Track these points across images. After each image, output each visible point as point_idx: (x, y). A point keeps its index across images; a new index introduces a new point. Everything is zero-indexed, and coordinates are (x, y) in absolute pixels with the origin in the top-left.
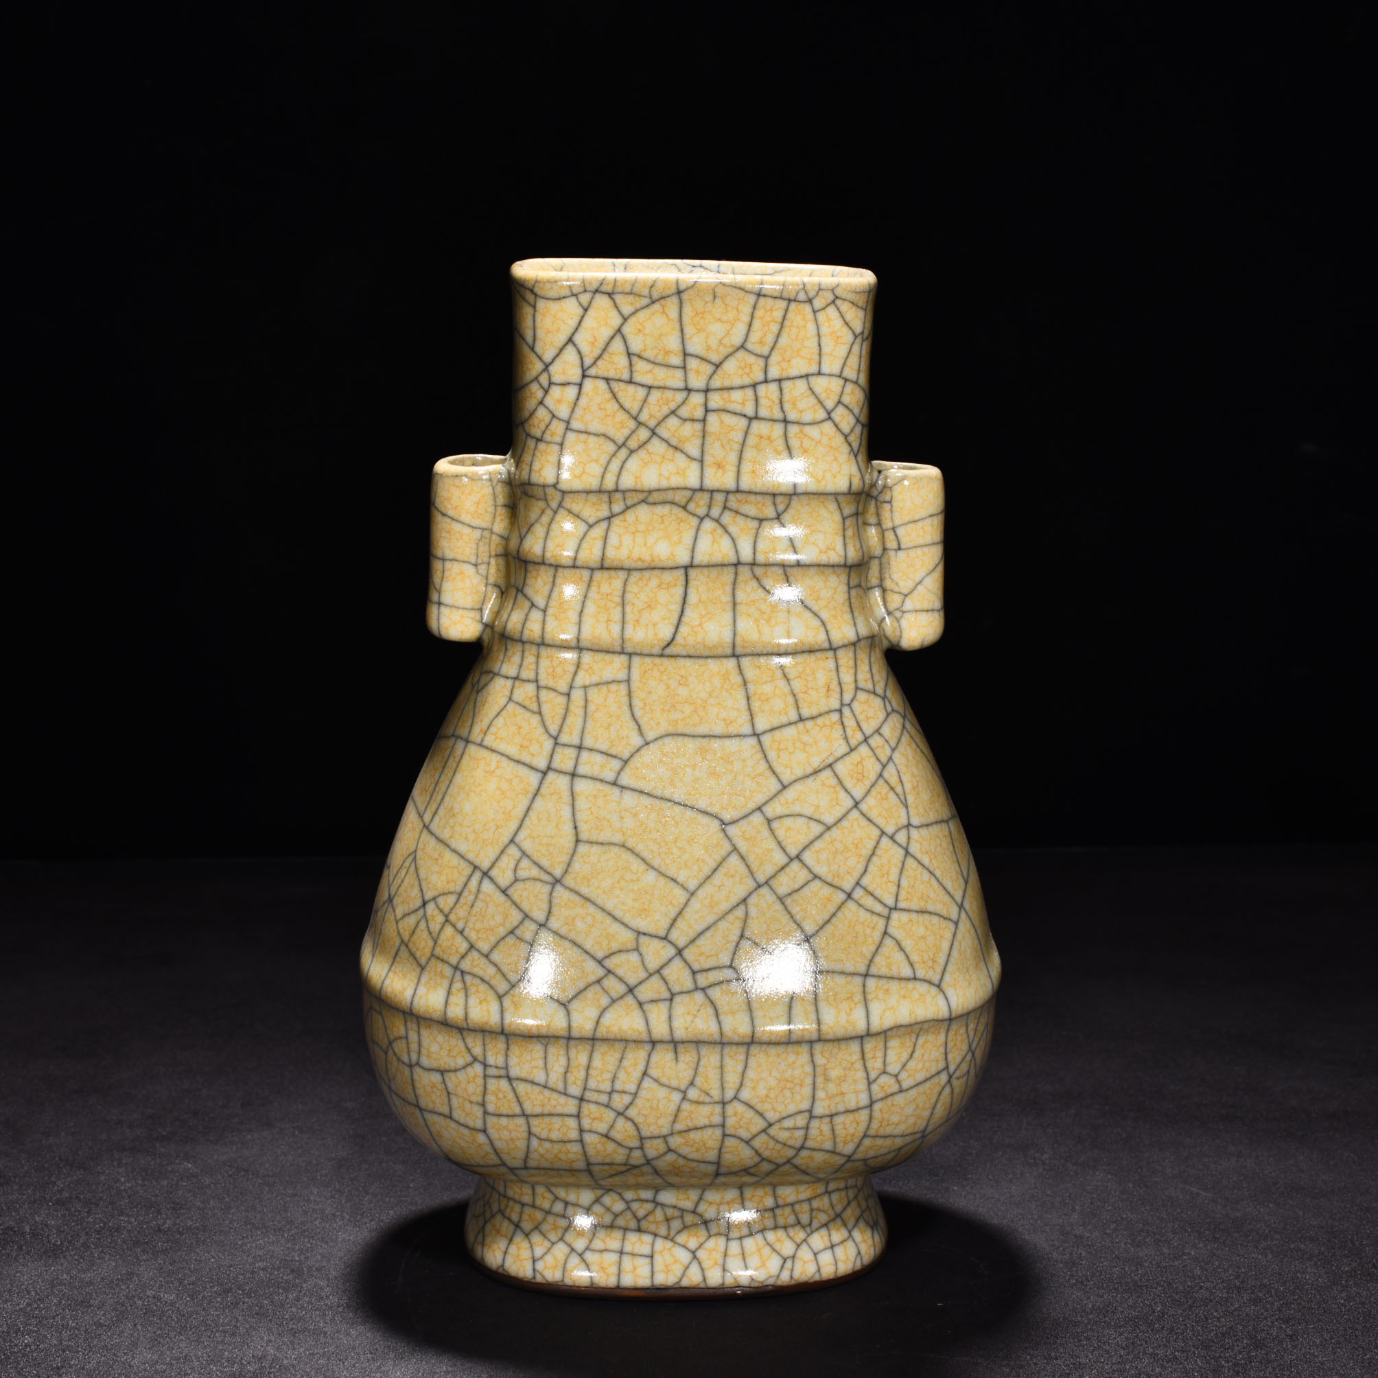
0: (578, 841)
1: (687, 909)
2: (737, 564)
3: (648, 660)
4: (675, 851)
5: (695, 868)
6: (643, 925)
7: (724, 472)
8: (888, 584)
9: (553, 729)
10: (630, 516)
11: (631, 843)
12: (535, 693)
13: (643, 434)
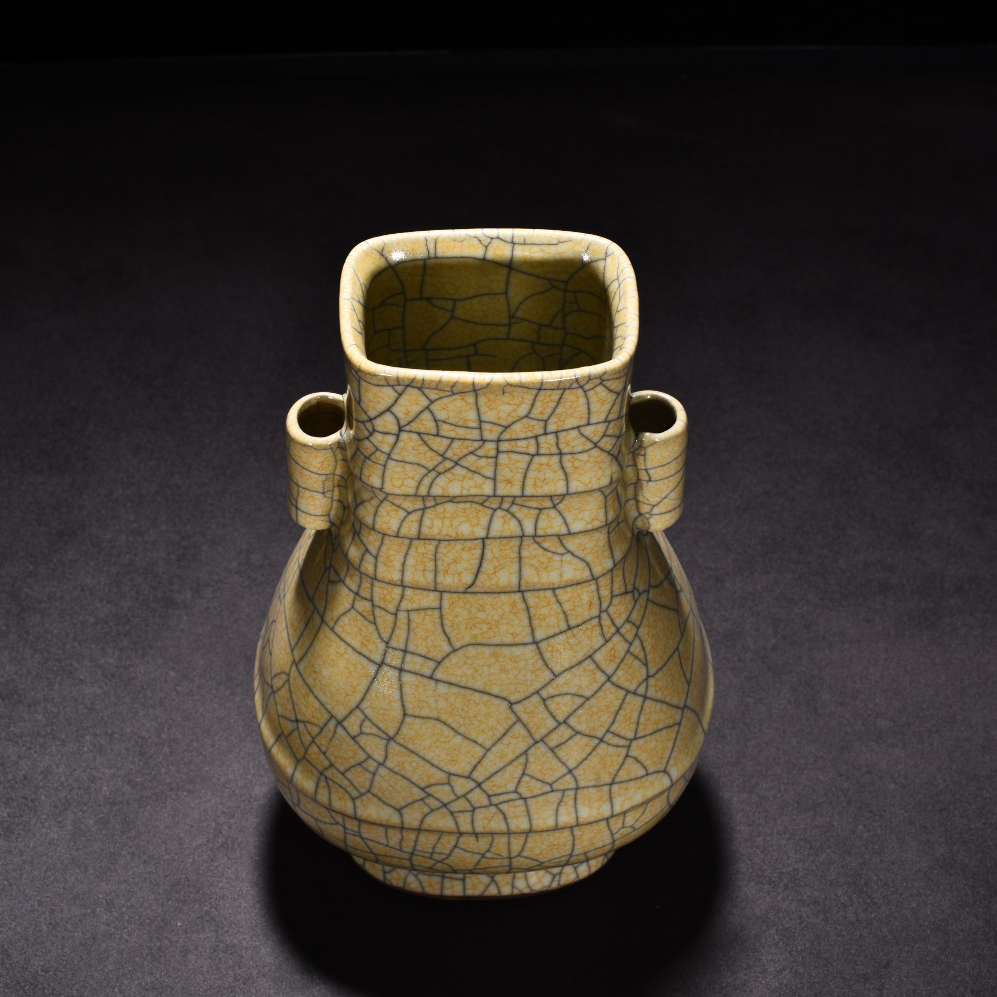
0: (405, 715)
1: (485, 760)
2: (523, 536)
3: (455, 595)
4: (476, 723)
5: (490, 734)
6: (453, 769)
7: (512, 485)
8: (641, 498)
9: (386, 636)
10: (440, 509)
11: (443, 717)
12: (371, 609)
13: (448, 464)
